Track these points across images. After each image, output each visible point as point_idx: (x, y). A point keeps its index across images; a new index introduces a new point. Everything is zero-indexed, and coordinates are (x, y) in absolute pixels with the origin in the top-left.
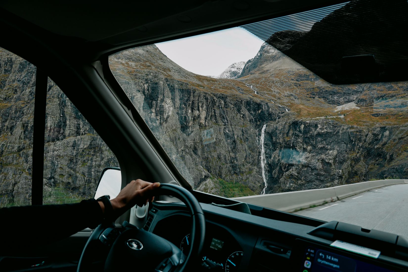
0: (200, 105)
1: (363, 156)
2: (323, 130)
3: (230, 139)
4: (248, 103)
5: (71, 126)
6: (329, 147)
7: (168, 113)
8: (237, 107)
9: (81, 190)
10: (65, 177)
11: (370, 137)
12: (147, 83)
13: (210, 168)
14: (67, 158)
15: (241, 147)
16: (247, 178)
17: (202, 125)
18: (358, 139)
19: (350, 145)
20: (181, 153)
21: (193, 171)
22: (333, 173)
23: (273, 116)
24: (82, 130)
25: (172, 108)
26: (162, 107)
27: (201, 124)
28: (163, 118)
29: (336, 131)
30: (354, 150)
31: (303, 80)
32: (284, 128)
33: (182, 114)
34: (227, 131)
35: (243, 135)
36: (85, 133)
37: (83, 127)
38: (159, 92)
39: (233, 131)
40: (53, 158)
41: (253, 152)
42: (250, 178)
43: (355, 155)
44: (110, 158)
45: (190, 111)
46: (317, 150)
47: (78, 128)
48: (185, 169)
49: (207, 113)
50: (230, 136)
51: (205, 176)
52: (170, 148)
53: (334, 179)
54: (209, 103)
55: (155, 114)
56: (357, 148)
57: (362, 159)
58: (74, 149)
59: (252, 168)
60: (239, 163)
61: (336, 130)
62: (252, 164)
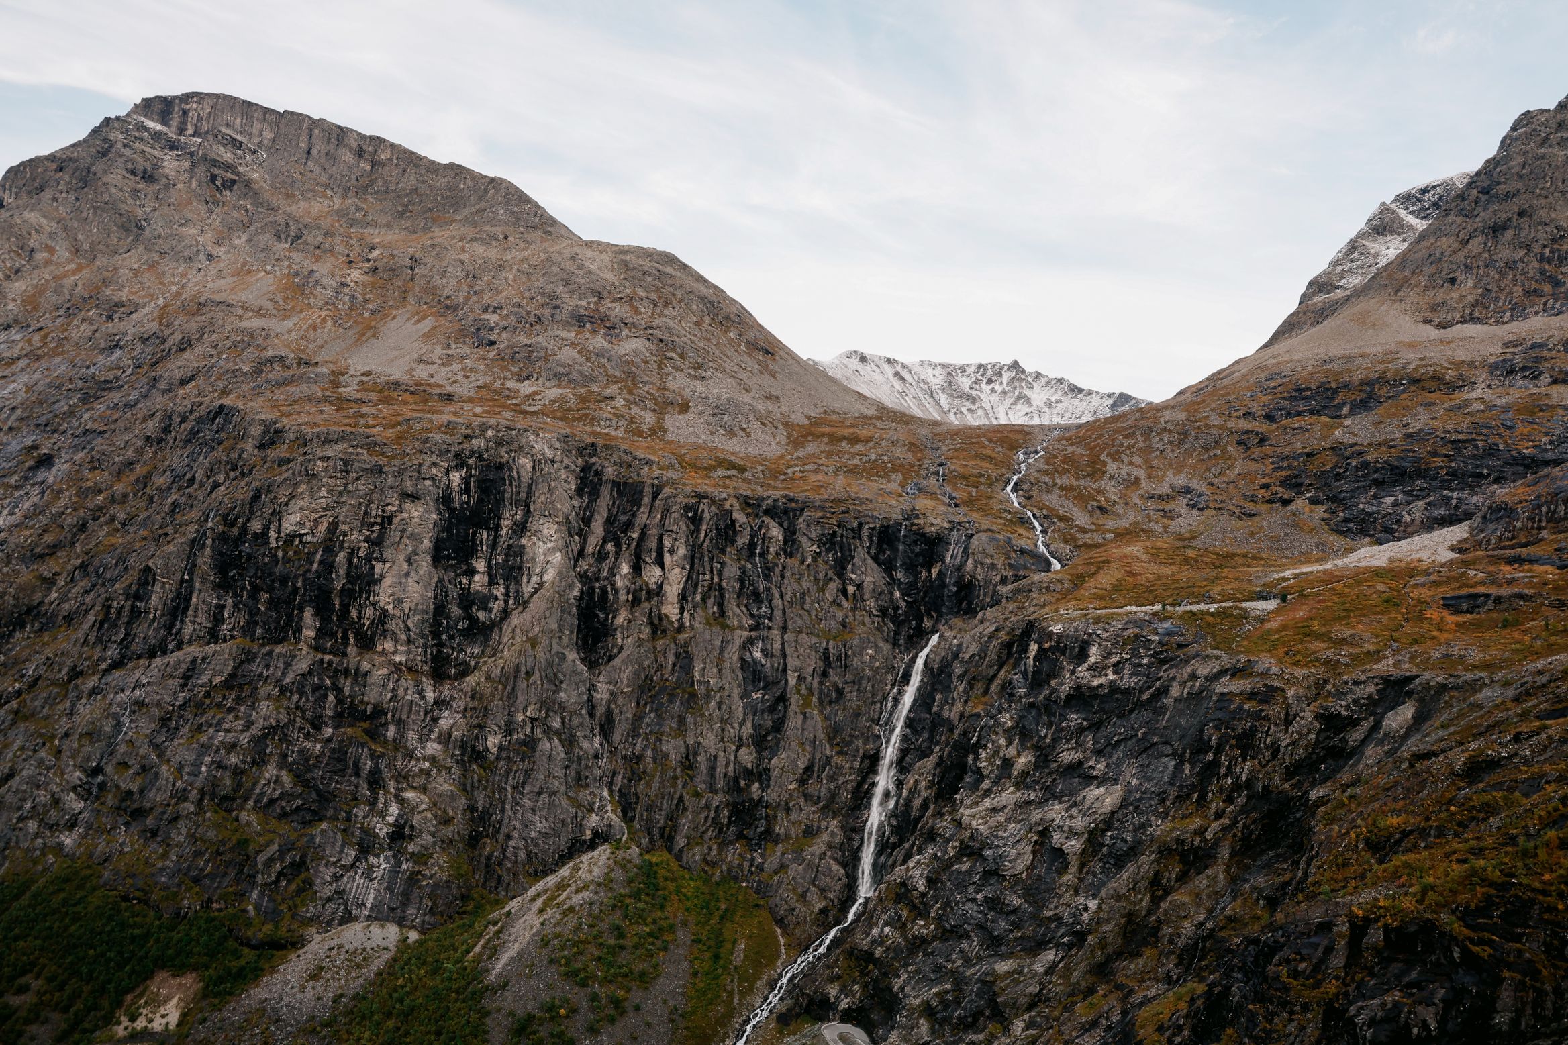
0: (667, 543)
1: (1235, 835)
2: (1100, 676)
3: (763, 689)
4: (886, 535)
5: (200, 612)
6: (1101, 767)
7: (541, 574)
8: (836, 553)
9: (150, 822)
10: (131, 771)
11: (1299, 733)
12: (458, 467)
13: (636, 803)
14: (157, 713)
15: (799, 726)
16: (783, 867)
17: (664, 623)
18: (1238, 738)
19: (1192, 768)
20: (528, 730)
21: (551, 805)
22: (1056, 907)
23: (978, 596)
24: (225, 626)
25: (558, 554)
26: (516, 552)
27: (661, 620)
28: (517, 591)
29: (1158, 685)
30: (1202, 797)
31: (1299, 414)
32: (982, 654)
33: (597, 579)
34: (758, 655)
35: (824, 674)
36: (232, 637)
37: (231, 615)
38: (507, 495)
39: (784, 655)
40: (125, 709)
41: (840, 753)
42: (795, 870)
43: (1198, 823)
44: (274, 723)
45: (625, 568)
46: (1050, 773)
47: (218, 620)
48: (522, 794)
49: (689, 577)
50: (765, 676)
51: (596, 834)
52: (486, 709)
53: (1049, 941)
54: (706, 535)
55: (486, 579)
56: (1221, 789)
57: (1225, 852)
58: (185, 685)
59: (819, 827)
60: (772, 796)
61: (1159, 679)
62: (824, 808)
